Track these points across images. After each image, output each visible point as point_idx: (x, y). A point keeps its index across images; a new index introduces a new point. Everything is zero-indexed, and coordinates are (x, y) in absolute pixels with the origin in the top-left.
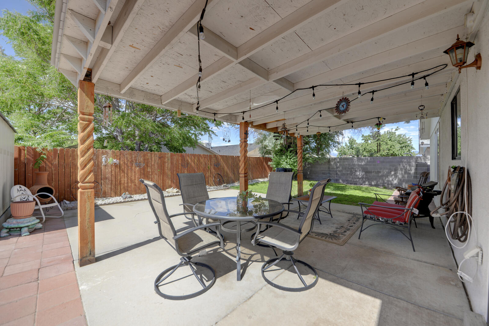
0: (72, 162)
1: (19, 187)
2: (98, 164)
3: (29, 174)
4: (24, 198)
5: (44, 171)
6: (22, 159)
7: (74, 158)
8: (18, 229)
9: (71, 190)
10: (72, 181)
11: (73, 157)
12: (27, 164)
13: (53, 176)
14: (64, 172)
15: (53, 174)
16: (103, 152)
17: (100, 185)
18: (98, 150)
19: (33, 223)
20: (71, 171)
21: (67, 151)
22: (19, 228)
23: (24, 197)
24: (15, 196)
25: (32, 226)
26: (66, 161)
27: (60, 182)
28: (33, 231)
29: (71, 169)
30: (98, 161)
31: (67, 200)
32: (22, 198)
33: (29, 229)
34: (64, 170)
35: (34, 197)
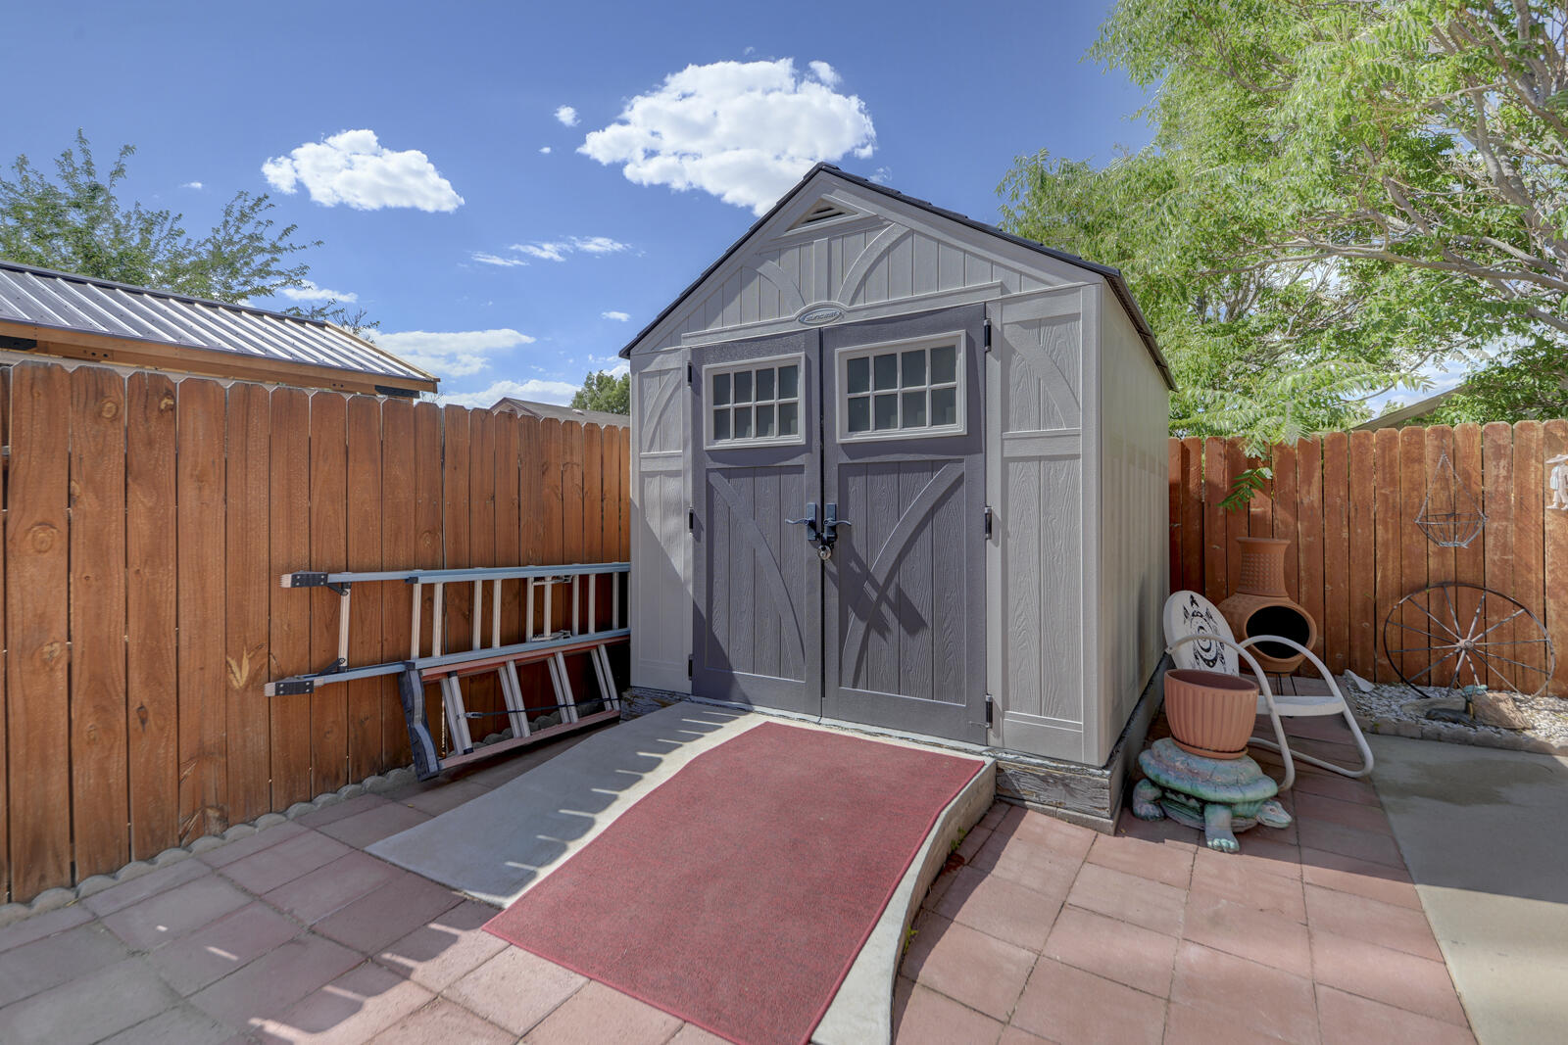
0: (1385, 495)
1: (1189, 600)
2: (1521, 502)
3: (1215, 546)
4: (1208, 650)
5: (1265, 537)
6: (1191, 486)
7: (1392, 473)
8: (1193, 803)
9: (1380, 628)
10: (1383, 586)
11: (1384, 474)
12: (1209, 505)
13: (1301, 555)
14: (1346, 544)
15: (1301, 546)
16: (1549, 434)
17: (1537, 622)
18: (1522, 428)
19: (1251, 795)
20: (1379, 539)
21: (1360, 445)
22: (1198, 799)
23: (1206, 647)
24: (1178, 637)
25: (1246, 807)
26: (1356, 490)
27: (1331, 584)
28: (1251, 835)
29: (1379, 528)
30: (1522, 489)
31: (1363, 674)
32: (1200, 650)
33: (1235, 816)
34: (1345, 535)
35: (1241, 648)
